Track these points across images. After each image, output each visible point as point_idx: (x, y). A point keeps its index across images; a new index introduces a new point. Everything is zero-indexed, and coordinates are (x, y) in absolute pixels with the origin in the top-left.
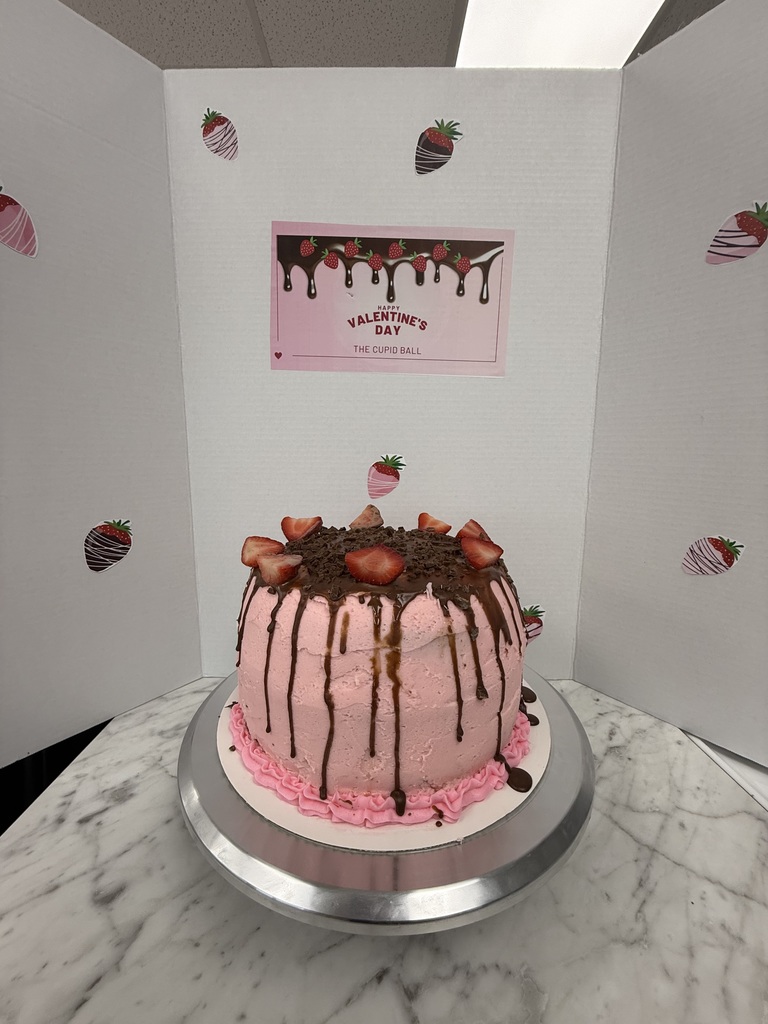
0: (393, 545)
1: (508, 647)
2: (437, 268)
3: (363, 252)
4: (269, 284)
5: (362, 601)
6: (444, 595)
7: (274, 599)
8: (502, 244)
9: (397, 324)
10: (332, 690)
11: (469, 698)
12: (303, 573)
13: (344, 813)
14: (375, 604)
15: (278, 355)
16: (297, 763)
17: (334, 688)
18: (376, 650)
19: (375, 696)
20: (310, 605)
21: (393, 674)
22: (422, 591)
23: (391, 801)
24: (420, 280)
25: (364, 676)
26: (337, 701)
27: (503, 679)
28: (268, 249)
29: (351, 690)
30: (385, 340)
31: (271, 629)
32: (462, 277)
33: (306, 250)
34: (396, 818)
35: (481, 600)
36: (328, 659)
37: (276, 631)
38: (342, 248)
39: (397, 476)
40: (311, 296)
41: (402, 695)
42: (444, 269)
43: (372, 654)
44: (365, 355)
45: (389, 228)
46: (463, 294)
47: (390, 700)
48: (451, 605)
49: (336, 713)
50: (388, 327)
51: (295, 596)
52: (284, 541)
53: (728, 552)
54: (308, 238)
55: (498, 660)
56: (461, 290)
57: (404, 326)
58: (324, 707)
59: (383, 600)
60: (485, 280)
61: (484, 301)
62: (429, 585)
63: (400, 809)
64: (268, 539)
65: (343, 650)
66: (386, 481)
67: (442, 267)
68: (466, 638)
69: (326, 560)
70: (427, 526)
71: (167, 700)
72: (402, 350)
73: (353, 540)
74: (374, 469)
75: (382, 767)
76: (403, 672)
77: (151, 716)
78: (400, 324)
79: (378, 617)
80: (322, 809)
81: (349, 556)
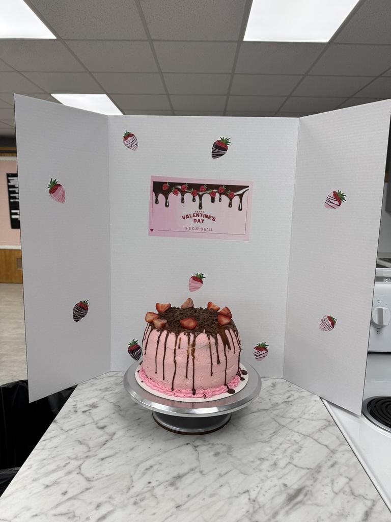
0: (196, 316)
1: (229, 350)
2: (220, 196)
3: (189, 189)
4: (149, 201)
5: (185, 334)
6: (209, 334)
7: (159, 333)
8: (248, 187)
9: (203, 219)
10: (176, 359)
11: (215, 363)
12: (167, 326)
13: (178, 394)
14: (189, 335)
15: (152, 230)
16: (165, 382)
17: (176, 358)
18: (189, 348)
19: (188, 360)
20: (170, 335)
21: (193, 355)
22: (202, 332)
23: (192, 392)
24: (213, 200)
25: (185, 355)
26: (177, 362)
27: (226, 359)
28: (150, 187)
29: (181, 359)
30: (197, 225)
31: (158, 342)
32: (231, 199)
33: (165, 188)
34: (193, 396)
35: (220, 335)
36: (175, 350)
37: (160, 343)
38: (180, 187)
39: (202, 282)
40: (167, 206)
41: (195, 361)
42: (223, 196)
43: (187, 349)
44: (189, 231)
45: (200, 180)
46: (231, 207)
47: (192, 362)
48: (210, 336)
49: (177, 365)
50: (199, 220)
51: (165, 332)
52: (157, 313)
53: (333, 321)
54: (166, 183)
55: (225, 353)
56: (230, 205)
57: (206, 219)
58: (174, 364)
59: (191, 334)
60: (241, 201)
61: (240, 210)
62: (204, 330)
63: (194, 394)
64: (154, 313)
65: (179, 348)
66: (197, 284)
67: (222, 196)
68: (215, 346)
69: (174, 321)
70: (211, 308)
71: (97, 379)
72: (205, 229)
73: (182, 314)
74: (192, 279)
75: (189, 382)
76: (196, 354)
77: (93, 384)
78: (204, 218)
79: (189, 339)
80: (172, 393)
81: (181, 321)
